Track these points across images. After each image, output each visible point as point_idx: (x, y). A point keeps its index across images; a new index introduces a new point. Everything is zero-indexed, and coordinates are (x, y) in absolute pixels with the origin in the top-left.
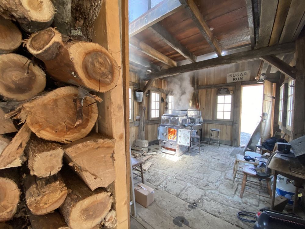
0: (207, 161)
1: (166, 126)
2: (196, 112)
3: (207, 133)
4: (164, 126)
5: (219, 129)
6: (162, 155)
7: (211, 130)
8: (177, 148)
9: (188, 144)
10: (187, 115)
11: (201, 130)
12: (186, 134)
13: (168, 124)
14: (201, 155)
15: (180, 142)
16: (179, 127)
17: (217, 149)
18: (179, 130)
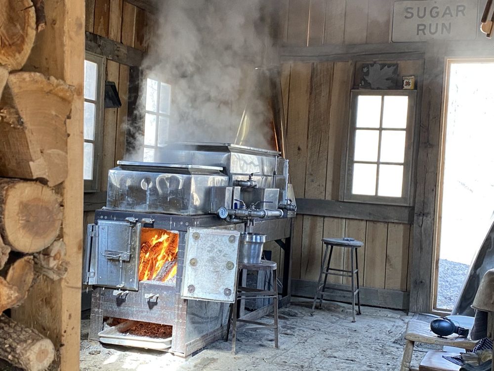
0: (302, 367)
1: (130, 215)
2: (264, 158)
3: (309, 260)
4: (121, 216)
5: (358, 240)
6: (105, 359)
7: (327, 243)
8: (180, 316)
9: (227, 292)
10: (225, 171)
11: (286, 245)
12: (220, 251)
13: (138, 209)
14: (282, 347)
15: (192, 288)
16: (191, 221)
17: (347, 324)
18: (191, 231)
